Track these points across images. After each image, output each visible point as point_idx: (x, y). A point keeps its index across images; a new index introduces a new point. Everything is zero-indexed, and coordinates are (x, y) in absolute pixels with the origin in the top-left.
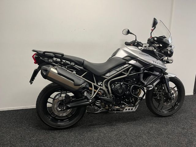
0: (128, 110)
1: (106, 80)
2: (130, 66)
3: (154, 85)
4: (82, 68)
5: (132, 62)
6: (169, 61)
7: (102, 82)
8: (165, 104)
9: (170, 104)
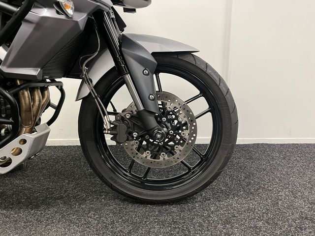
8: (147, 155)
9: (166, 157)
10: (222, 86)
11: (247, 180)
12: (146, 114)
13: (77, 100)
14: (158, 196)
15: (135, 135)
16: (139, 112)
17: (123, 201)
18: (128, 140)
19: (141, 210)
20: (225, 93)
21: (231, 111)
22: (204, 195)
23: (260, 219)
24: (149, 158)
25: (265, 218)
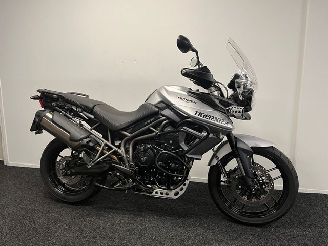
0: (159, 194)
1: (126, 138)
2: (164, 118)
3: (220, 159)
4: (92, 117)
5: (167, 112)
6: (234, 113)
7: (122, 141)
8: (245, 198)
9: (256, 200)
10: (289, 165)
11: (305, 219)
12: (247, 178)
13: (209, 165)
14: (250, 221)
15: (240, 187)
16: (243, 176)
17: (229, 221)
18: (236, 189)
19: (241, 227)
20: (291, 169)
21: (294, 179)
22: (276, 224)
23: (308, 241)
24: (246, 199)
25: (312, 240)
